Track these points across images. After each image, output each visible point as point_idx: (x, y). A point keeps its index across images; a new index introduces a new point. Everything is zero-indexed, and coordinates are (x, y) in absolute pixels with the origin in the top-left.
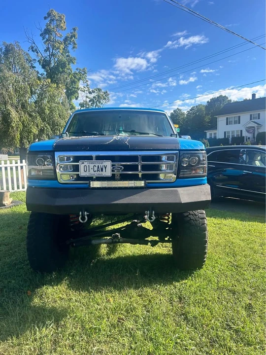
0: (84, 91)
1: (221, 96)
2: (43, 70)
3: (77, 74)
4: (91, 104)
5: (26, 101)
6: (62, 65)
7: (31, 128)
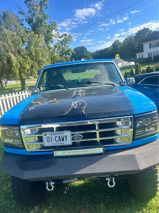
0: (56, 37)
1: (145, 29)
2: (29, 25)
3: (50, 26)
4: (62, 44)
5: (20, 48)
6: (40, 21)
7: (25, 65)
